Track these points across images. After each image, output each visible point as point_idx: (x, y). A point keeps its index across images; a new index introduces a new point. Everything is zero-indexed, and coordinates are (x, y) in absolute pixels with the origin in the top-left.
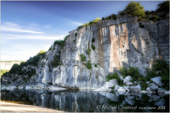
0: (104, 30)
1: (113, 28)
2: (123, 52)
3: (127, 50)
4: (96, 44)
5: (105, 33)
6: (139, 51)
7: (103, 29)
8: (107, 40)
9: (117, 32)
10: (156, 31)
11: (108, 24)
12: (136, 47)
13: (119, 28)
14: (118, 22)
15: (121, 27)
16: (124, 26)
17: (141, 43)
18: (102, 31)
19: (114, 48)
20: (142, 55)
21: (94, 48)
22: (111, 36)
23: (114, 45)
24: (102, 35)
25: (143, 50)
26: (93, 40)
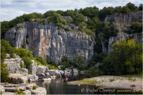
0: (36, 31)
1: (42, 31)
2: (47, 49)
3: (50, 48)
4: (30, 40)
5: (36, 33)
6: (56, 49)
7: (35, 29)
8: (38, 39)
9: (44, 34)
10: (66, 38)
11: (39, 27)
12: (55, 47)
13: (46, 31)
14: (46, 27)
15: (47, 31)
16: (49, 31)
17: (57, 45)
18: (34, 30)
19: (42, 45)
20: (58, 52)
21: (28, 44)
22: (40, 36)
23: (42, 43)
24: (34, 34)
25: (58, 49)
26: (27, 37)
